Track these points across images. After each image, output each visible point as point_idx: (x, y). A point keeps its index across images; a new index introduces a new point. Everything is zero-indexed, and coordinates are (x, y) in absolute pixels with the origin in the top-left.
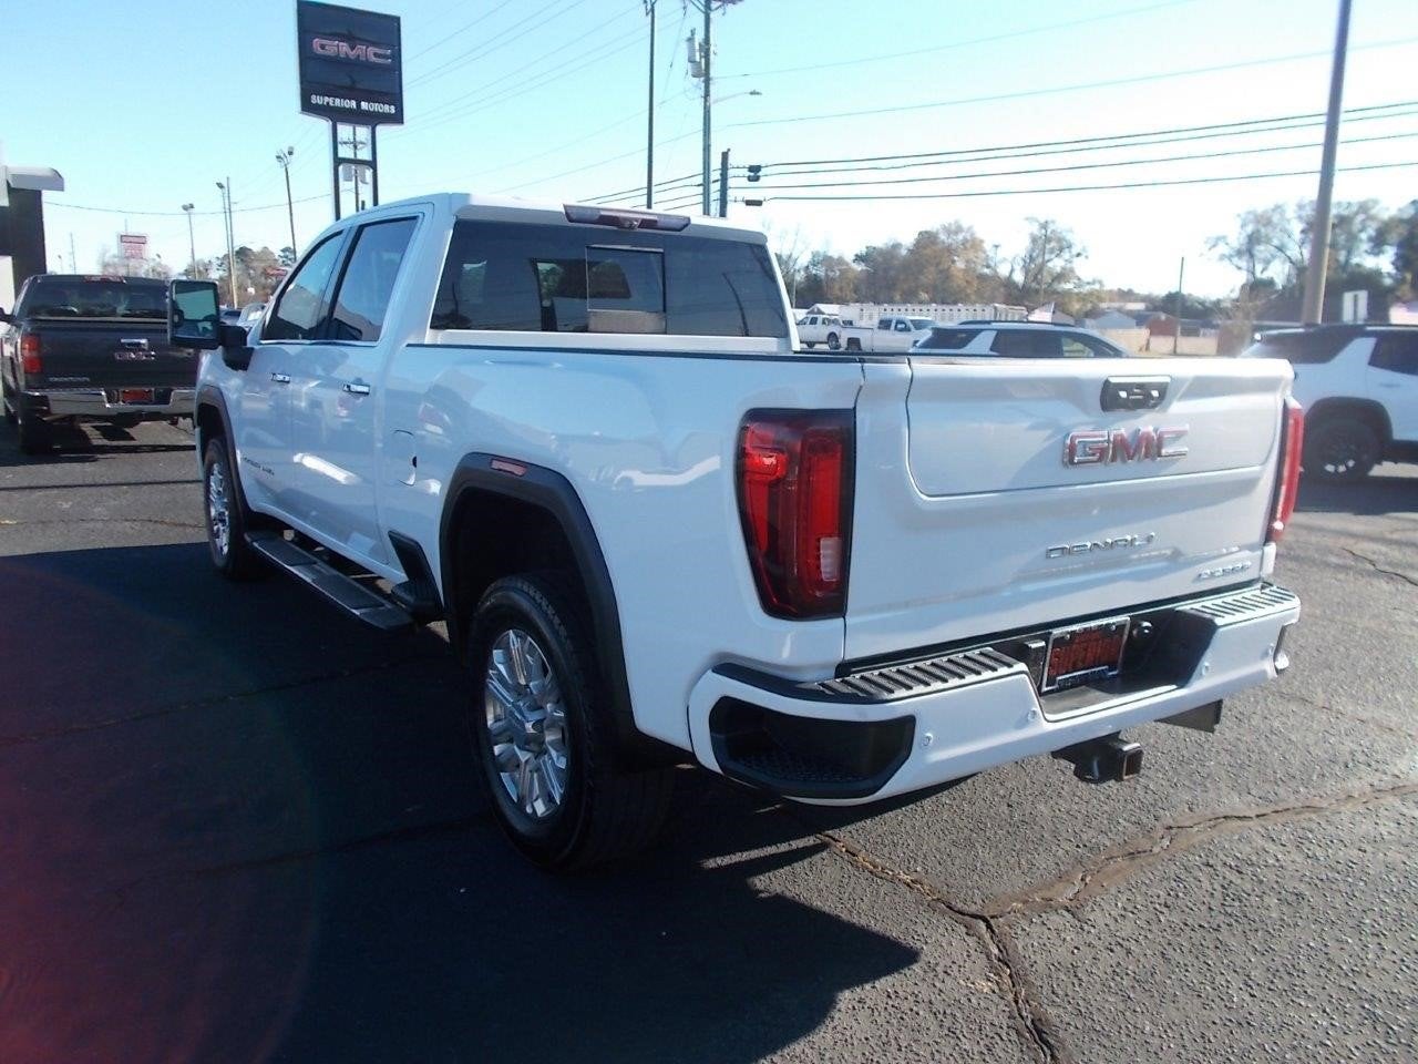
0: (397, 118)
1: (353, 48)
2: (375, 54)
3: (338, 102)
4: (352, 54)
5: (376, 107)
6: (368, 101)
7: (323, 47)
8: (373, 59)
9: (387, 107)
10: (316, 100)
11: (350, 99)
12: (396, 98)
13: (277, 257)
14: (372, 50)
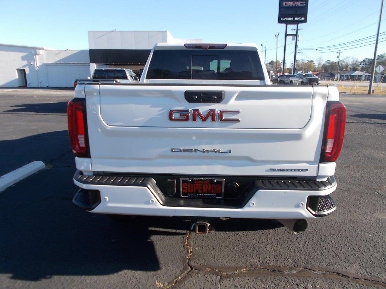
0: (305, 21)
1: (294, 3)
2: (301, 4)
3: (288, 19)
4: (294, 5)
5: (299, 19)
6: (297, 17)
7: (286, 4)
8: (300, 5)
9: (302, 18)
10: (282, 19)
11: (292, 17)
12: (305, 15)
13: (280, 63)
14: (300, 2)
